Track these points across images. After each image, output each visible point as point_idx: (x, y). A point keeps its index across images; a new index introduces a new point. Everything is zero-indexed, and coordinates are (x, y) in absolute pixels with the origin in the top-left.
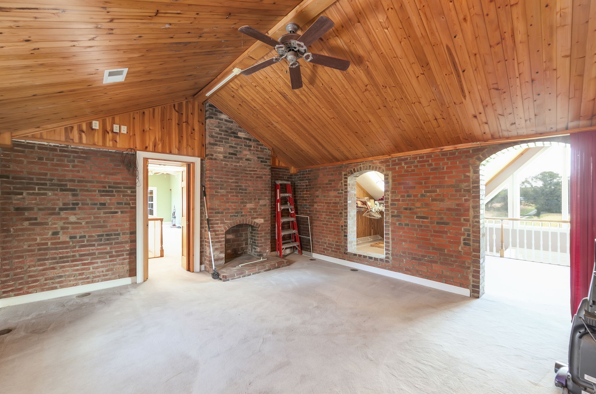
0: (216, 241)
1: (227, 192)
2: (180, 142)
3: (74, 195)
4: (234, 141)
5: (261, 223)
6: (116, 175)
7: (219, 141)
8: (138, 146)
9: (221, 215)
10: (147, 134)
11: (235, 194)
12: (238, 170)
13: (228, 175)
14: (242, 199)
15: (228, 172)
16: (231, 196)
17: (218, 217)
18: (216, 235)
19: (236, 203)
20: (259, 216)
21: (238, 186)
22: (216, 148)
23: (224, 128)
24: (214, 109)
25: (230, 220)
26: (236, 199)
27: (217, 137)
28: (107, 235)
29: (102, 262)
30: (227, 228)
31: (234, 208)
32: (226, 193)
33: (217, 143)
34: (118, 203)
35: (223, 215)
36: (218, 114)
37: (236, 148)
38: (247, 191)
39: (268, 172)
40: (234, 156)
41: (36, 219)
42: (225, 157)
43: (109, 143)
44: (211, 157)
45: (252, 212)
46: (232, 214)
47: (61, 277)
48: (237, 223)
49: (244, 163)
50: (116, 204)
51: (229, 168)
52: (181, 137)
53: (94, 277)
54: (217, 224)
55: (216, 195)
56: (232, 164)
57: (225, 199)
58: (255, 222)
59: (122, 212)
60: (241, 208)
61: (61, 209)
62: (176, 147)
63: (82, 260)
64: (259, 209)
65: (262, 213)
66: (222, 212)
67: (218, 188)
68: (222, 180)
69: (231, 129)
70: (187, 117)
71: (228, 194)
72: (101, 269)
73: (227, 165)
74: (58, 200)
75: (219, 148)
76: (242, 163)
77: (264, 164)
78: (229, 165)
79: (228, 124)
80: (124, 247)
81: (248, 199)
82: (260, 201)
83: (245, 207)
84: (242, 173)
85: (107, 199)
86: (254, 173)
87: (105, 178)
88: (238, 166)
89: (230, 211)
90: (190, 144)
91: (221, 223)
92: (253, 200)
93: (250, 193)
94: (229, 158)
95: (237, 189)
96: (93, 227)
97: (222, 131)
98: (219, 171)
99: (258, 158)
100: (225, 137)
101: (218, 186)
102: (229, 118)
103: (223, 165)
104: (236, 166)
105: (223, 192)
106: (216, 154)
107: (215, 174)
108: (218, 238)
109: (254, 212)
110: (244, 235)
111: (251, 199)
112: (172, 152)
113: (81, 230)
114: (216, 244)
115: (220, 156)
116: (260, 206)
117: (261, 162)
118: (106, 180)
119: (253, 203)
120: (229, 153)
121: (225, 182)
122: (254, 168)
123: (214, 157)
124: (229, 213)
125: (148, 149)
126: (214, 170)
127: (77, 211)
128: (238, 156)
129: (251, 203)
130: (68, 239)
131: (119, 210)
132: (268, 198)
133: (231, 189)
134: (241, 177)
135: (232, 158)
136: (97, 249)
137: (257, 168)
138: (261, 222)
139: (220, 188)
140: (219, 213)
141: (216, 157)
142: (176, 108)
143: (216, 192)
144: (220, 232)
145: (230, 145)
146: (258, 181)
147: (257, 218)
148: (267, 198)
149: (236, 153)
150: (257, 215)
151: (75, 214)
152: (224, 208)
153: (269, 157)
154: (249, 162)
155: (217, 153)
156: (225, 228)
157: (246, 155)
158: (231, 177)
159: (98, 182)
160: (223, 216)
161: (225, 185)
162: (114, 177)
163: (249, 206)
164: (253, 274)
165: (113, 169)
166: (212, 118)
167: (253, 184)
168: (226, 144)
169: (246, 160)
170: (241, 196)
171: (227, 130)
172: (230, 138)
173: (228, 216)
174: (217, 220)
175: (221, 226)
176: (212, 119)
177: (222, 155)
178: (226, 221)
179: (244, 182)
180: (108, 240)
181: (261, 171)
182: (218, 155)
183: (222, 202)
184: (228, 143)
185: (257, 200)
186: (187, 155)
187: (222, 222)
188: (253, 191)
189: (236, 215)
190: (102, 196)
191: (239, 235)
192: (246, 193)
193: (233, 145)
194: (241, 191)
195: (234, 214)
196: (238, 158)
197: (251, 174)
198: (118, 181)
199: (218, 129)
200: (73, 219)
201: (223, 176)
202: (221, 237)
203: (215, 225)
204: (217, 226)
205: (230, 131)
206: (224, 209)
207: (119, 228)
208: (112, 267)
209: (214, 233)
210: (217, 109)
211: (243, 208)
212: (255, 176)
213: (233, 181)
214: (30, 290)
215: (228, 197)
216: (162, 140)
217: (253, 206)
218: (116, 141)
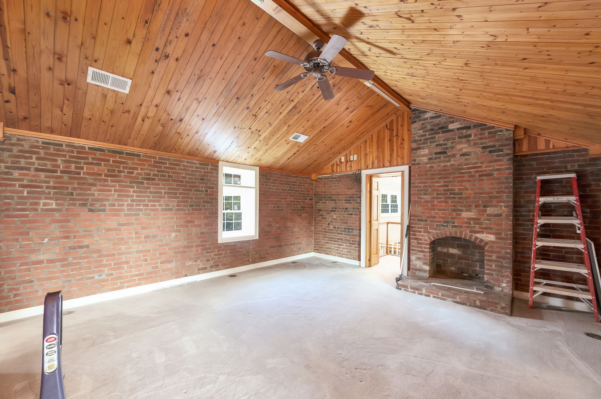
0: (418, 250)
1: (433, 198)
2: (391, 155)
3: (335, 203)
4: (442, 137)
5: (490, 241)
6: (352, 189)
7: (424, 143)
8: (363, 167)
9: (424, 222)
10: (368, 156)
11: (443, 200)
12: (449, 170)
13: (434, 179)
14: (455, 206)
15: (434, 174)
16: (438, 202)
17: (421, 225)
18: (419, 243)
19: (444, 210)
20: (484, 230)
21: (448, 190)
22: (420, 152)
23: (429, 127)
24: (417, 112)
25: (436, 229)
26: (445, 206)
27: (421, 140)
28: (348, 229)
29: (346, 246)
30: (432, 239)
31: (442, 216)
32: (431, 199)
33: (420, 146)
34: (354, 208)
35: (427, 223)
36: (422, 115)
37: (446, 144)
38: (463, 196)
39: (506, 165)
40: (442, 156)
41: (323, 216)
42: (430, 159)
43: (348, 169)
44: (413, 162)
45: (472, 223)
46: (439, 224)
47: (330, 248)
48: (446, 234)
49: (458, 160)
50: (352, 209)
51: (435, 171)
52: (392, 150)
53: (343, 254)
54: (420, 232)
55: (419, 201)
56: (439, 165)
57: (430, 206)
58: (476, 238)
59: (355, 214)
60: (452, 216)
61: (331, 211)
62: (388, 161)
63: (338, 242)
64: (484, 220)
65: (493, 226)
66: (426, 220)
67: (421, 194)
68: (425, 184)
69: (438, 124)
70: (397, 130)
71: (434, 200)
72: (345, 250)
73: (433, 167)
74: (330, 206)
75: (423, 151)
76: (454, 161)
77: (496, 155)
78: (436, 167)
79: (434, 120)
80: (356, 238)
81: (465, 206)
82: (488, 209)
83: (459, 217)
84: (455, 173)
85: (348, 205)
86: (476, 170)
87: (347, 191)
88: (449, 166)
89: (436, 220)
90: (400, 154)
91: (424, 232)
92: (474, 207)
93: (467, 198)
94: (436, 158)
95: (447, 194)
96: (342, 223)
97: (427, 131)
98: (423, 175)
99: (484, 148)
100: (430, 136)
101: (421, 192)
102: (436, 113)
103: (428, 169)
104: (446, 166)
105: (428, 197)
106: (419, 159)
107: (418, 179)
108: (421, 247)
109: (475, 223)
110: (477, 255)
111: (470, 206)
112: (385, 166)
113: (338, 224)
114: (418, 253)
115: (424, 160)
116: (488, 215)
117: (490, 152)
118: (348, 193)
119: (474, 211)
120: (436, 154)
121: (430, 186)
122: (476, 164)
123: (417, 162)
124: (436, 221)
125: (368, 168)
126: (417, 175)
127: (336, 212)
128: (449, 154)
129: (469, 211)
130: (333, 228)
131: (353, 213)
132: (506, 204)
133: (437, 194)
134: (453, 178)
135: (440, 158)
136: (344, 237)
137: (482, 163)
138: (490, 239)
139: (424, 193)
140: (422, 220)
141: (419, 162)
142: (388, 127)
143: (419, 198)
144: (423, 242)
145: (437, 143)
146: (483, 180)
147: (483, 232)
148: (502, 204)
149: (445, 150)
150: (480, 228)
151: (335, 214)
152: (429, 215)
153: (508, 142)
154: (466, 157)
155: (421, 156)
156: (429, 238)
157: (461, 149)
158: (438, 180)
159: (344, 195)
160: (426, 225)
161: (430, 190)
162: (352, 190)
163: (465, 215)
164: (434, 297)
165: (351, 185)
166: (415, 122)
167: (474, 185)
168: (432, 144)
169: (461, 156)
170: (452, 202)
171: (433, 128)
172: (437, 136)
173: (433, 224)
174: (419, 228)
175: (425, 235)
176: (415, 124)
177: (426, 158)
178: (430, 231)
179: (458, 185)
180: (348, 232)
181: (490, 166)
182: (422, 158)
183: (426, 209)
184: (435, 142)
185: (482, 208)
186: (398, 165)
187: (426, 230)
188: (473, 195)
189: (445, 224)
190: (346, 203)
191: (469, 253)
192: (460, 198)
193: (441, 142)
194: (452, 196)
195: (442, 224)
196: (449, 156)
197: (470, 172)
198: (353, 193)
199: (421, 132)
200: (335, 217)
201: (427, 181)
202: (424, 247)
203: (417, 233)
204: (420, 234)
205: (437, 128)
206: (429, 217)
207: (354, 225)
208: (350, 250)
209: (416, 241)
210: (421, 111)
211: (456, 216)
212: (477, 175)
213: (440, 184)
214: (321, 252)
215: (434, 204)
216: (378, 158)
217: (473, 215)
218: (351, 167)
